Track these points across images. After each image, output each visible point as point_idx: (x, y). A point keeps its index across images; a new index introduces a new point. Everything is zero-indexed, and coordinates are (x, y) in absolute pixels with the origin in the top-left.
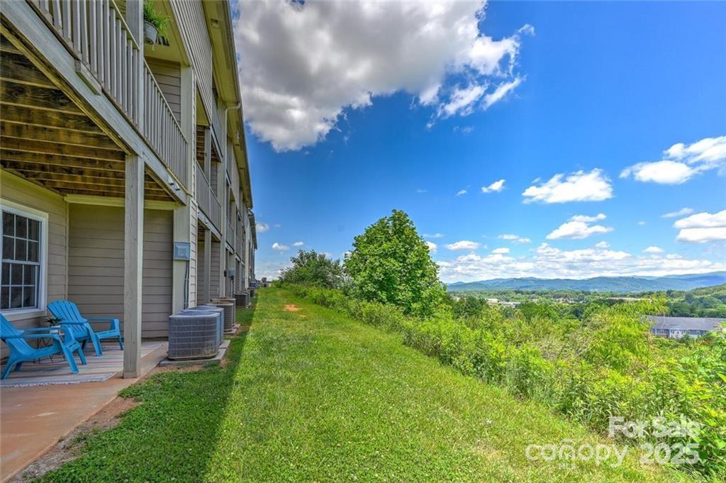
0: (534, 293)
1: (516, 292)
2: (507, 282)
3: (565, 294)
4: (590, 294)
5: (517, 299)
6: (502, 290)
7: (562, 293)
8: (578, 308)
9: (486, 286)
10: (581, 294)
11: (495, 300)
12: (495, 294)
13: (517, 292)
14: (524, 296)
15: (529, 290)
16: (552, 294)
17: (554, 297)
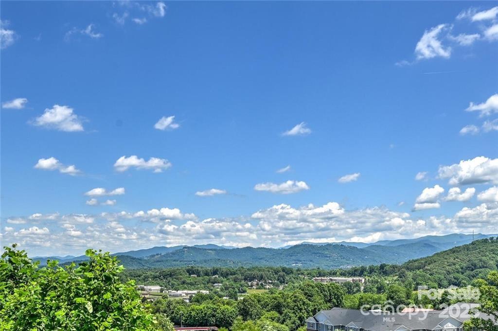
0: (215, 272)
1: (188, 271)
2: (173, 254)
3: (260, 273)
4: (292, 272)
5: (191, 284)
6: (166, 269)
7: (256, 272)
8: (282, 300)
9: (139, 261)
10: (282, 273)
11: (156, 288)
12: (155, 277)
13: (190, 272)
14: (201, 278)
15: (209, 267)
16: (242, 274)
17: (245, 279)
